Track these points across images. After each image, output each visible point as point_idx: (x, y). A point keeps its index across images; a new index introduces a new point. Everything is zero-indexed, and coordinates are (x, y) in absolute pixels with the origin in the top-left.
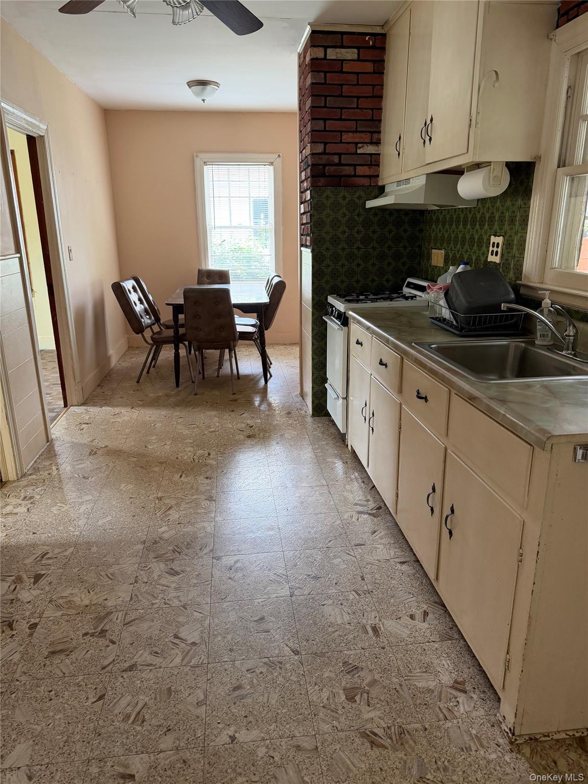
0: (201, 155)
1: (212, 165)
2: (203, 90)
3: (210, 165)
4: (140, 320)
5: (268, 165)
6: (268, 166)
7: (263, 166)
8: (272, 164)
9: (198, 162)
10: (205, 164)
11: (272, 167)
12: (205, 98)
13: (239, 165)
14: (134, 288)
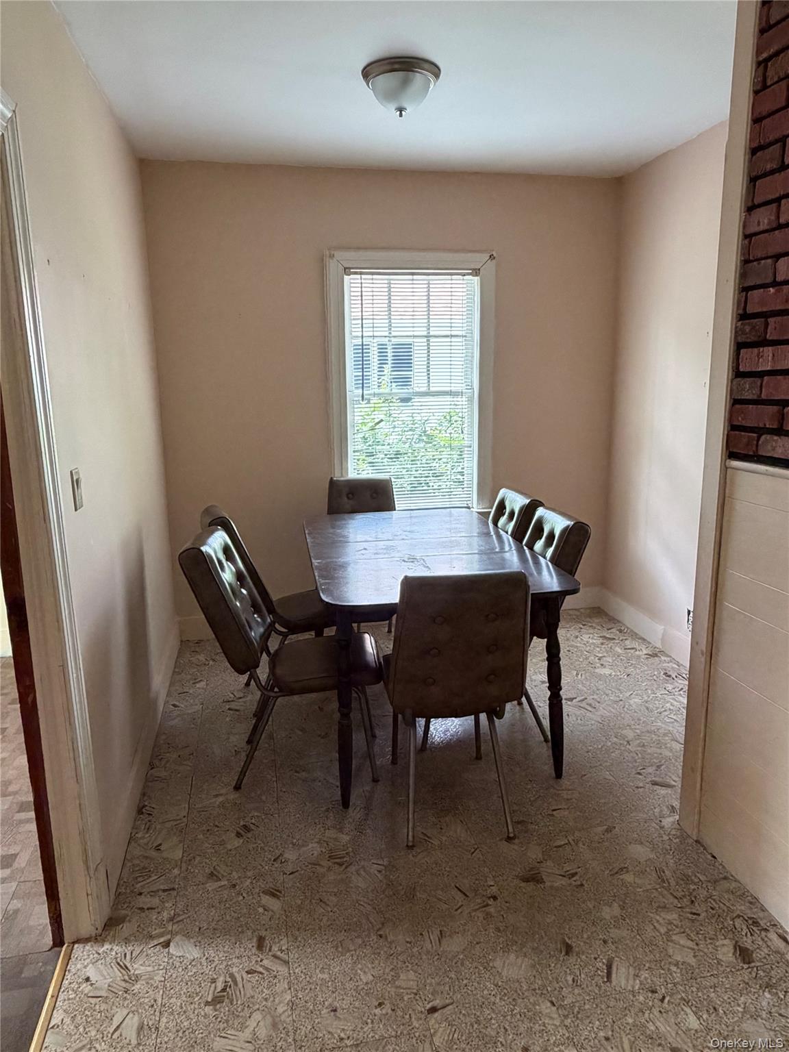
0: (338, 254)
1: (361, 273)
2: (405, 83)
3: (356, 273)
4: (246, 632)
5: (468, 274)
6: (470, 277)
7: (461, 277)
8: (476, 272)
9: (333, 267)
10: (347, 271)
11: (476, 279)
12: (405, 105)
13: (413, 274)
14: (226, 550)
